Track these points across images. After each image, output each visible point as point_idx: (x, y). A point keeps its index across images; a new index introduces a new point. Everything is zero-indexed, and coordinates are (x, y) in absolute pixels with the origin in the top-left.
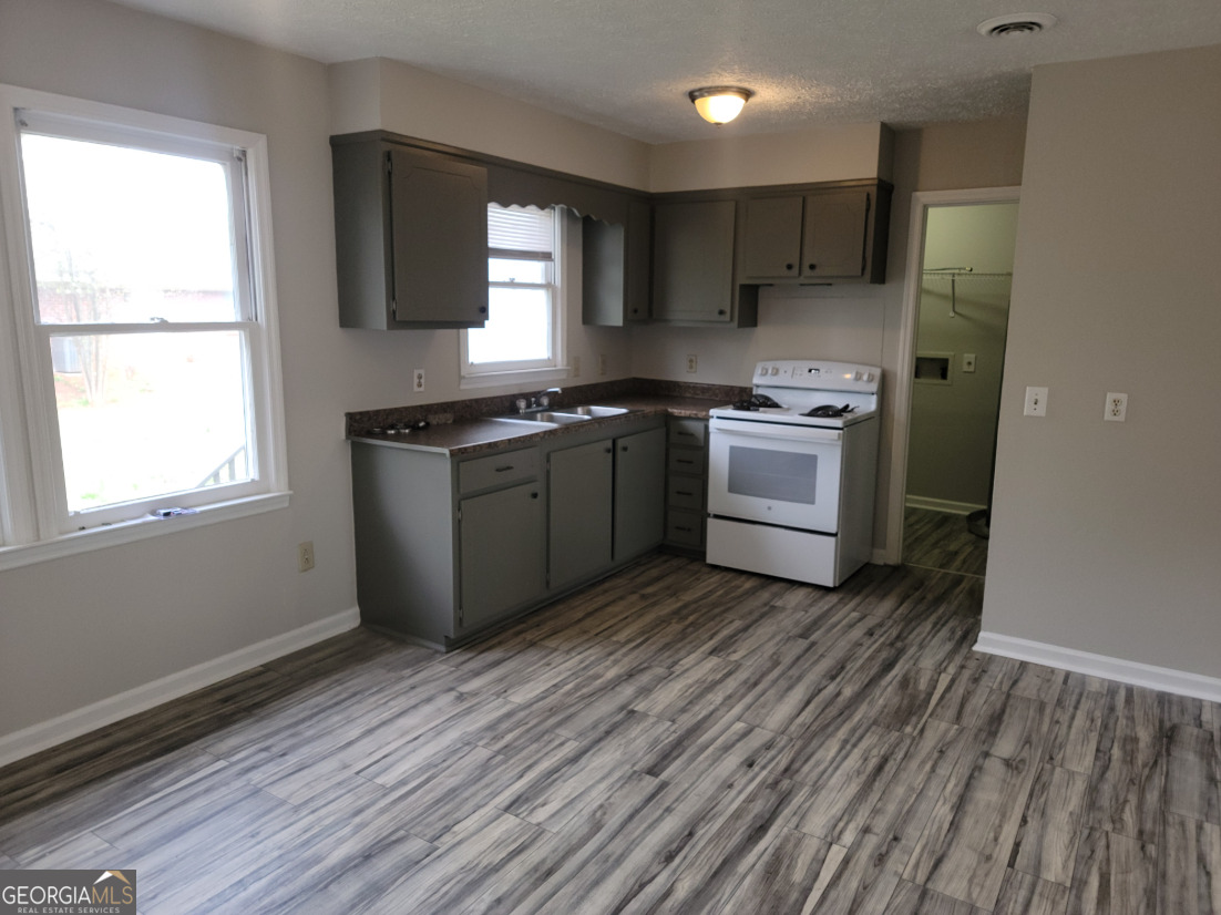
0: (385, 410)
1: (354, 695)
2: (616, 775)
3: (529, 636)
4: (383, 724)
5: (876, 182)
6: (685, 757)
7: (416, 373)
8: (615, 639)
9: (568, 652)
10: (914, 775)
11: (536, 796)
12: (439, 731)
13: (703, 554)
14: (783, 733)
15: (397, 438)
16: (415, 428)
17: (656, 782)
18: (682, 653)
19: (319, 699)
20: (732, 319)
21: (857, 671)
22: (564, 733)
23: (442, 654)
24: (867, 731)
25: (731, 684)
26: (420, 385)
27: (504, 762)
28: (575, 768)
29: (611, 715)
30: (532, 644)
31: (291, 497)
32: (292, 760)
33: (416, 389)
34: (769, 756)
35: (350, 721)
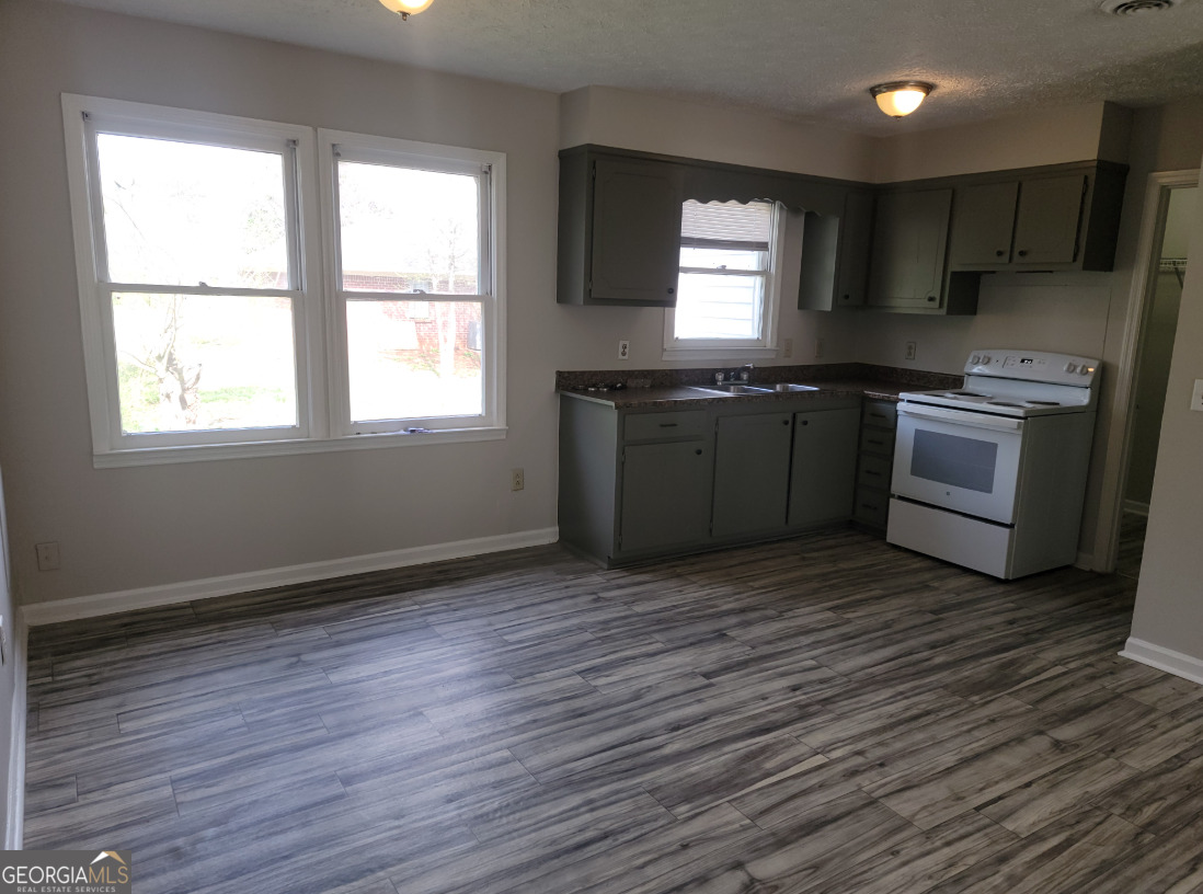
0: (590, 372)
1: (524, 584)
2: (678, 671)
3: (679, 570)
4: (533, 605)
5: (1095, 164)
6: (742, 672)
7: (621, 343)
8: (751, 584)
9: (702, 586)
10: (944, 730)
11: (606, 670)
12: (566, 617)
13: (885, 533)
14: (846, 675)
15: (597, 394)
16: (612, 388)
17: (707, 682)
18: (803, 604)
19: (499, 582)
20: (941, 306)
21: (965, 647)
22: (657, 637)
23: (604, 570)
24: (929, 690)
25: (830, 633)
26: (624, 354)
27: (599, 644)
28: (648, 660)
29: (706, 633)
30: (679, 576)
31: (507, 431)
32: (459, 614)
33: (620, 357)
34: (818, 687)
35: (512, 599)
